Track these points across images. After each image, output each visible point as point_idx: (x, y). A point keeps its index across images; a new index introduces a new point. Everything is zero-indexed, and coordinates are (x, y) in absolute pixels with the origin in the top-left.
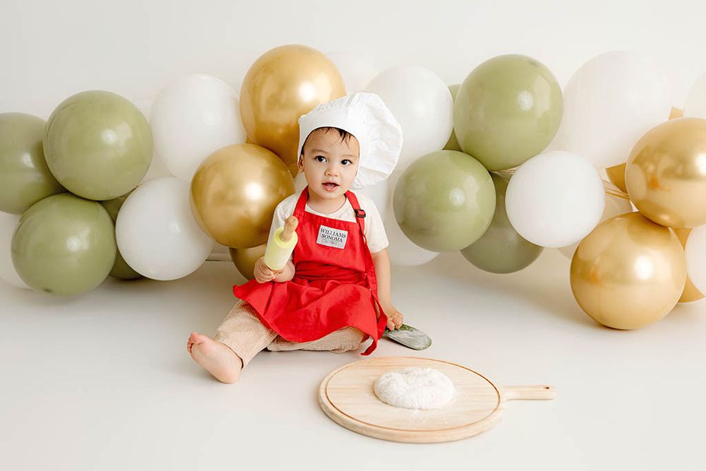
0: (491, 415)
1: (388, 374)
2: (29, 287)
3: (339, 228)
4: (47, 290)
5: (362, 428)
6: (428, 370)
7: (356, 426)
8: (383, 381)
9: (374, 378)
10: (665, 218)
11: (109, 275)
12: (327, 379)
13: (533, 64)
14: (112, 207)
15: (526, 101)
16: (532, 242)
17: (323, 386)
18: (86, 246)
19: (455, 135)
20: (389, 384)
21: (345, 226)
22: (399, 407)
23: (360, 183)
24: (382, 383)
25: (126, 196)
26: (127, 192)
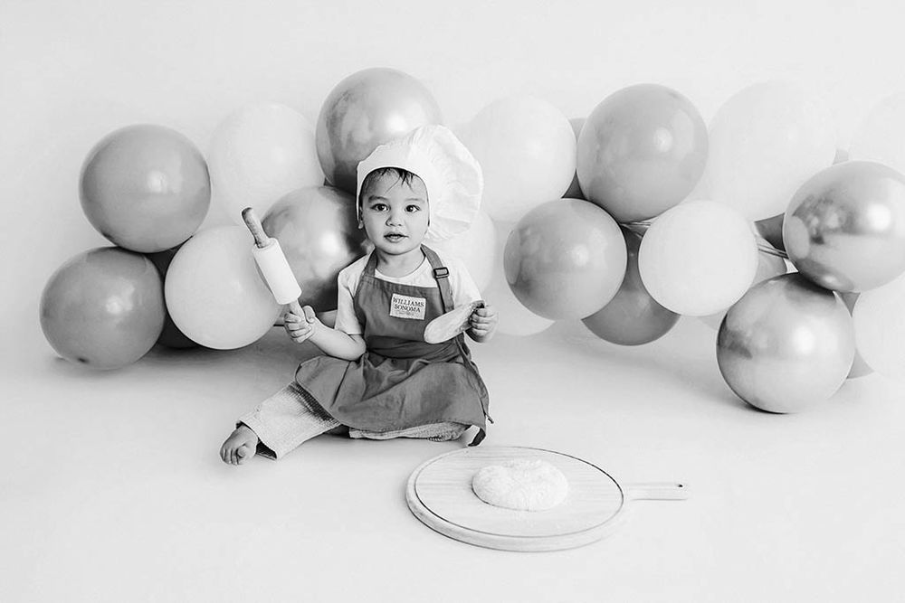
0: (612, 518)
1: (489, 468)
2: (60, 356)
3: (414, 295)
4: (82, 360)
5: (458, 533)
6: (539, 462)
7: (450, 530)
8: (484, 475)
9: (472, 472)
10: (829, 281)
11: (157, 342)
12: (416, 472)
13: (674, 95)
14: (161, 260)
15: (663, 140)
16: (669, 308)
17: (411, 481)
18: (129, 306)
19: (577, 180)
20: (490, 480)
21: (421, 293)
22: (502, 507)
23: (438, 235)
24: (482, 478)
25: (177, 248)
26: (178, 244)
